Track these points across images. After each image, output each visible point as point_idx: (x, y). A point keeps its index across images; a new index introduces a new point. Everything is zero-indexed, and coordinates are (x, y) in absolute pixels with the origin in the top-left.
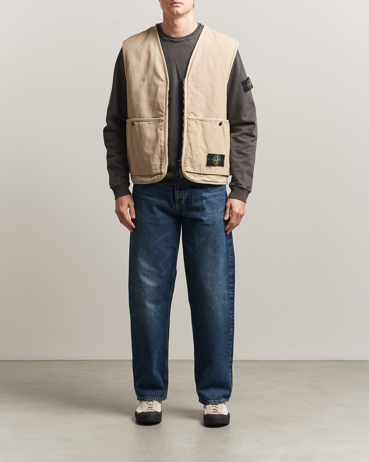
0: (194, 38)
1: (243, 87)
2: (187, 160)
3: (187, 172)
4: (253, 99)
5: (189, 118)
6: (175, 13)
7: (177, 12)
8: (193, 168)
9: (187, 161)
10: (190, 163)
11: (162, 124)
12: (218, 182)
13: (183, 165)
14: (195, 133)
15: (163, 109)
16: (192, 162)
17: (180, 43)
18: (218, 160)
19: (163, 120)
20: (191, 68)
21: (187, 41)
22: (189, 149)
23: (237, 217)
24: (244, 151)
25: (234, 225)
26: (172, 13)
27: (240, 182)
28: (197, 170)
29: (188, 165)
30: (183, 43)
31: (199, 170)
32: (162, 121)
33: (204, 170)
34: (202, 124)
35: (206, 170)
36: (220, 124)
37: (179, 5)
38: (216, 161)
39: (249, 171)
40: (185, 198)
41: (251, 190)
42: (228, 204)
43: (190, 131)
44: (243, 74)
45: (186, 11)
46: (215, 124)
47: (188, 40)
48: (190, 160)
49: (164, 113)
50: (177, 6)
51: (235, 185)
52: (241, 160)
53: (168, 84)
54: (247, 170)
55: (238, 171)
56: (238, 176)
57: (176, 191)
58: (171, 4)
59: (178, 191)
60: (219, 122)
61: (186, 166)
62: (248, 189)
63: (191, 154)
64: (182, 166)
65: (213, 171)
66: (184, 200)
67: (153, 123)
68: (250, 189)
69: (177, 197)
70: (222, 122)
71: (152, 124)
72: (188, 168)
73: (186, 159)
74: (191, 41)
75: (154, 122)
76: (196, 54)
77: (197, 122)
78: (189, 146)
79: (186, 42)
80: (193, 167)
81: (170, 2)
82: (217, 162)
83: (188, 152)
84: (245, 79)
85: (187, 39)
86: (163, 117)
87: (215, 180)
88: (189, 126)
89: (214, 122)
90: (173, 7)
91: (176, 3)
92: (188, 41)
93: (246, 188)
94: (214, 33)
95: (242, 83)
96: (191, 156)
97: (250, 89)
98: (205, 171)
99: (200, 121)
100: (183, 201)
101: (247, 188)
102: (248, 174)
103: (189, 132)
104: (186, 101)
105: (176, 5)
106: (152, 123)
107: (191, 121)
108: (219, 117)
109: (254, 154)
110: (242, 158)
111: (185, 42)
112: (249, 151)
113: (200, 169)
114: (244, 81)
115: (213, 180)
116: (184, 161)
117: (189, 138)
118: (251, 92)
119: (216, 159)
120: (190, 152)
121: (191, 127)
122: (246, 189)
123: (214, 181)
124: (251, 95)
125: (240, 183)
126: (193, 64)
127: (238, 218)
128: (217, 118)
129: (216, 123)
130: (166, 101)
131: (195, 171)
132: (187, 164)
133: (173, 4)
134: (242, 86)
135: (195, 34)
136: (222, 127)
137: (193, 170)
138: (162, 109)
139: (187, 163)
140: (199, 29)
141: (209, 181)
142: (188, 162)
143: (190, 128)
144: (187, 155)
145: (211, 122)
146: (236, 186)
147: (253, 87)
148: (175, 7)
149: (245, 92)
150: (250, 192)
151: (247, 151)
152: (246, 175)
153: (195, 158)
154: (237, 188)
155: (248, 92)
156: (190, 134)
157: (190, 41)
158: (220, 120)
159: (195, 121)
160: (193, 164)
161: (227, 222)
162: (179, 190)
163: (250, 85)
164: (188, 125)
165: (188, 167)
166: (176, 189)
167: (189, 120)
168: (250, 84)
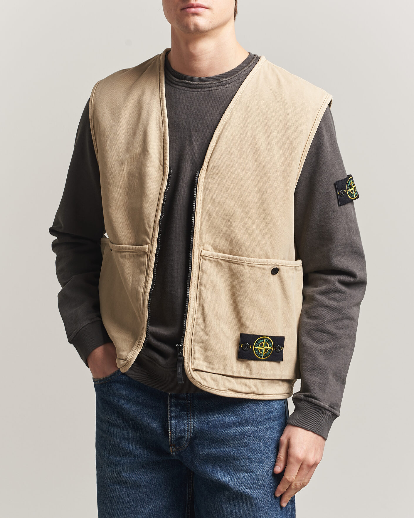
0: (235, 81)
1: (335, 194)
2: (196, 344)
3: (196, 370)
4: (357, 223)
5: (202, 254)
6: (192, 27)
7: (196, 25)
8: (208, 362)
9: (195, 347)
10: (203, 352)
11: (145, 259)
12: (265, 394)
13: (186, 355)
14: (214, 287)
15: (150, 227)
16: (206, 349)
17: (203, 90)
18: (266, 347)
19: (147, 251)
20: (217, 147)
21: (219, 86)
22: (200, 321)
23: (300, 469)
24: (330, 327)
25: (293, 484)
26: (186, 27)
27: (315, 393)
28: (216, 366)
29: (198, 355)
30: (209, 89)
31: (222, 367)
32: (145, 253)
33: (232, 367)
34: (230, 268)
35: (238, 368)
36: (275, 271)
37: (200, 10)
38: (261, 350)
39: (338, 371)
40: (189, 436)
41: (339, 412)
42: (284, 439)
43: (203, 282)
44: (337, 168)
45: (216, 23)
46: (262, 271)
47: (220, 84)
48: (201, 345)
49: (151, 236)
50: (197, 14)
51: (305, 398)
52: (323, 345)
53: (165, 175)
54: (333, 368)
55: (315, 369)
56: (314, 380)
57: (171, 420)
58: (183, 9)
59: (173, 422)
60: (270, 267)
61: (194, 358)
62: (333, 410)
63: (205, 332)
64: (184, 358)
65: (254, 371)
66: (187, 440)
67: (129, 255)
68: (336, 410)
69: (171, 434)
70: (280, 267)
71: (127, 259)
72: (196, 362)
73: (194, 341)
74: (227, 86)
75: (132, 253)
76: (230, 118)
77: (220, 264)
78: (200, 316)
79: (216, 88)
80: (208, 360)
81: (182, 5)
82: (263, 351)
83: (198, 327)
84: (341, 178)
85: (219, 82)
86: (148, 246)
87: (258, 389)
88: (203, 271)
89: (259, 268)
90: (187, 15)
91: (193, 6)
92: (221, 87)
93: (327, 407)
94: (277, 76)
95: (335, 184)
96: (204, 337)
97: (352, 201)
98: (235, 369)
99: (227, 263)
100: (185, 443)
101: (330, 406)
102: (335, 377)
103: (201, 284)
104: (197, 217)
105: (193, 10)
106: (128, 257)
107: (208, 262)
108: (271, 256)
109: (353, 337)
110: (325, 341)
111: (214, 87)
112: (341, 328)
113: (225, 365)
114: (340, 181)
115: (254, 389)
116: (189, 348)
117: (200, 297)
118: (353, 206)
119: (261, 346)
120: (202, 327)
121: (207, 274)
122: (328, 410)
123: (256, 392)
124: (353, 214)
125: (315, 395)
126: (221, 139)
127: (303, 469)
128: (267, 257)
129: (264, 269)
130: (157, 212)
131: (212, 369)
132: (194, 353)
133: (188, 10)
134: (335, 191)
135: (239, 73)
136: (280, 277)
137: (209, 368)
138: (148, 229)
139: (196, 352)
140: (249, 63)
141: (244, 391)
142: (197, 348)
143: (204, 276)
144: (195, 334)
145: (251, 266)
146: (306, 401)
147: (358, 197)
148: (191, 15)
149: (339, 206)
150: (337, 416)
151: (336, 328)
152: (331, 378)
153: (213, 342)
154: (308, 405)
155: (348, 206)
156: (203, 288)
157: (225, 87)
158: (274, 262)
159: (214, 261)
160: (209, 353)
161: (278, 478)
162: (176, 417)
163: (352, 191)
164: (201, 270)
165: (199, 359)
166: (170, 415)
167: (203, 258)
168: (352, 189)
